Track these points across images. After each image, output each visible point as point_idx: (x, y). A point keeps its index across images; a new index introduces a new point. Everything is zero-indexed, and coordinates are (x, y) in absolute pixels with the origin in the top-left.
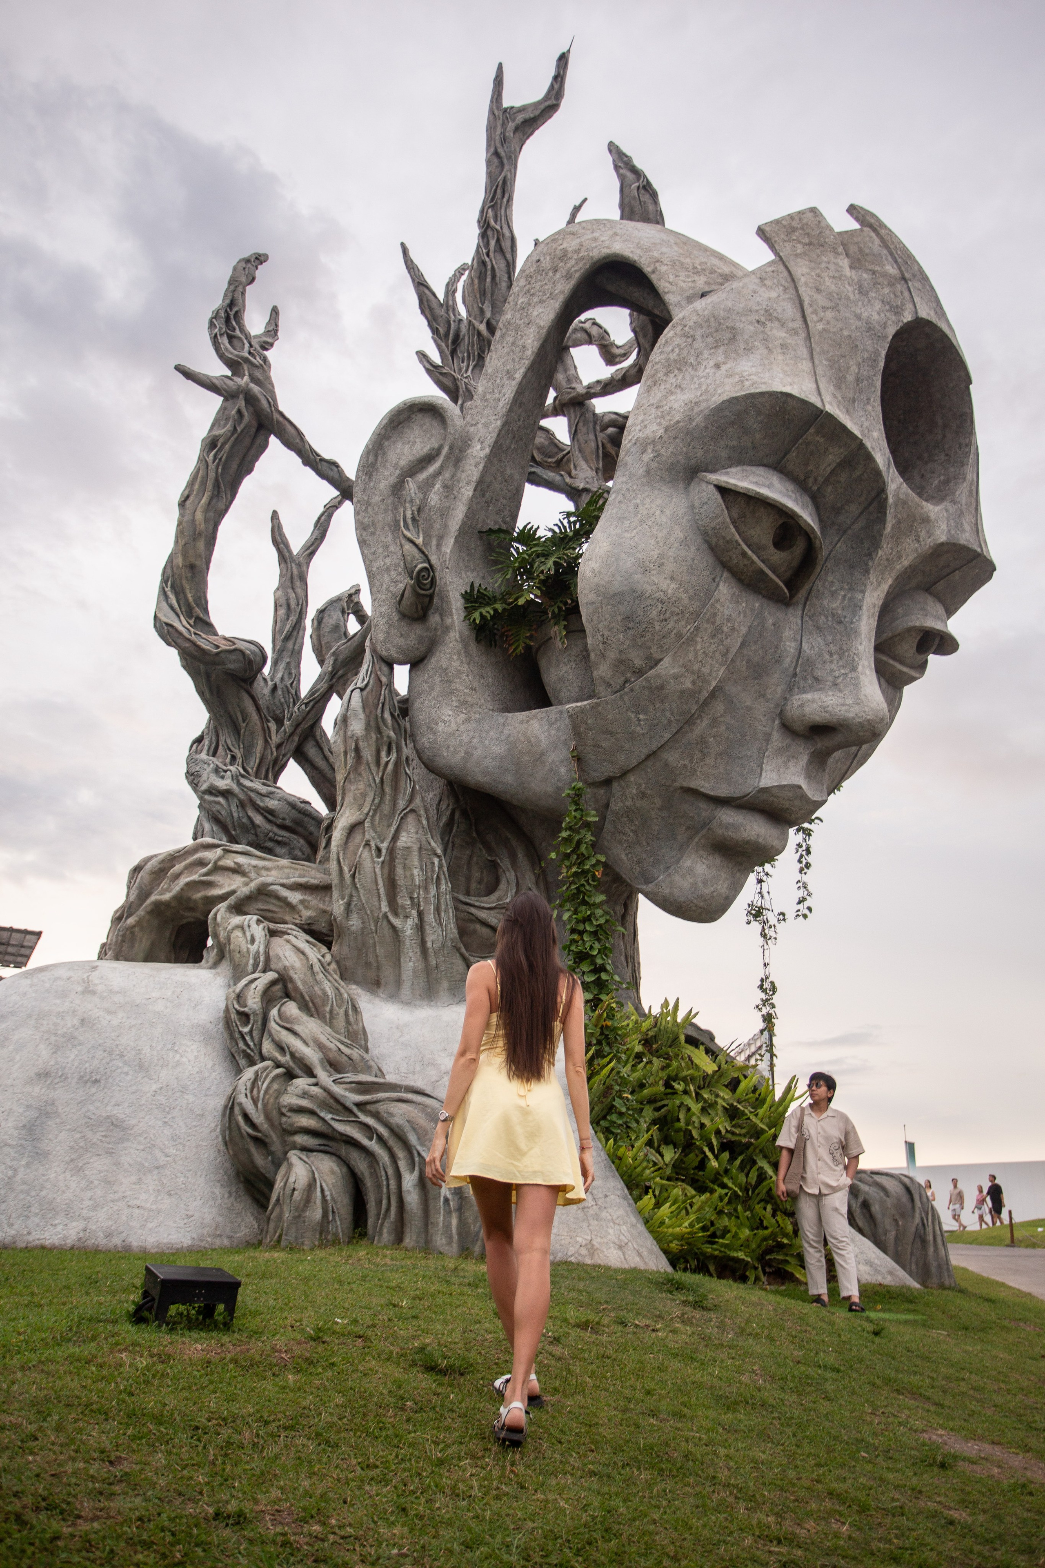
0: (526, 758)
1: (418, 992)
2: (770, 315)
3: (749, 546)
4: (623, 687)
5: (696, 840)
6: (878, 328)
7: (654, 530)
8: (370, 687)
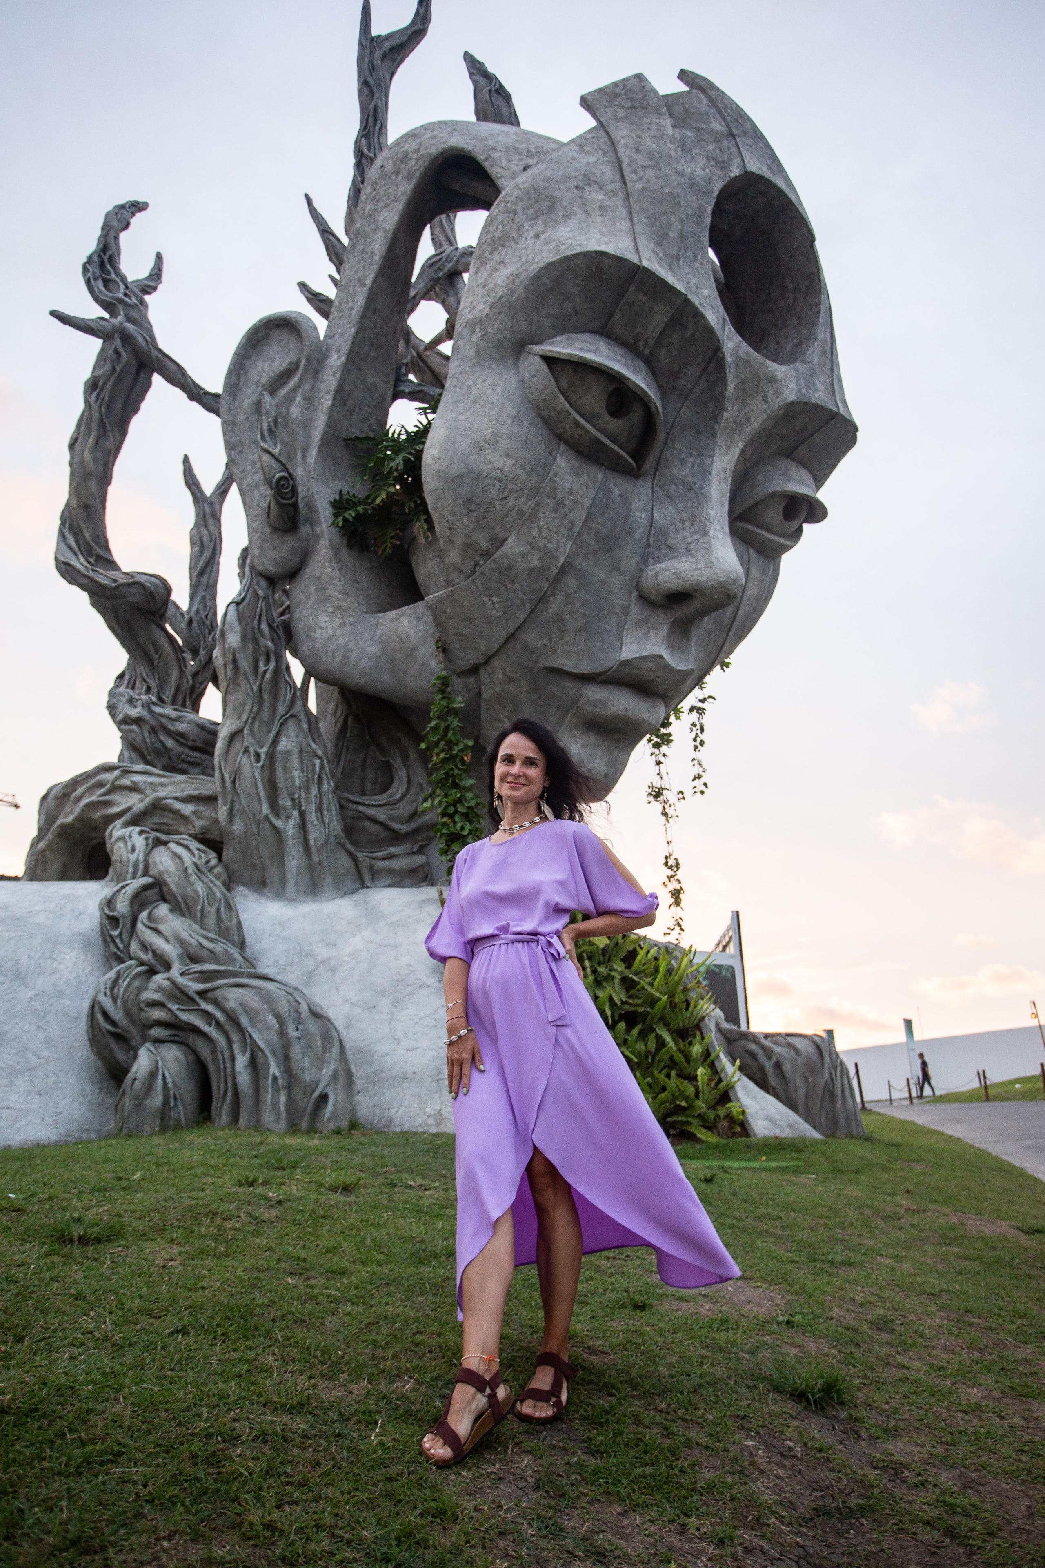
0: (400, 655)
1: (302, 889)
2: (588, 180)
3: (582, 416)
4: (473, 572)
5: (567, 720)
6: (702, 183)
7: (487, 409)
8: (247, 601)
